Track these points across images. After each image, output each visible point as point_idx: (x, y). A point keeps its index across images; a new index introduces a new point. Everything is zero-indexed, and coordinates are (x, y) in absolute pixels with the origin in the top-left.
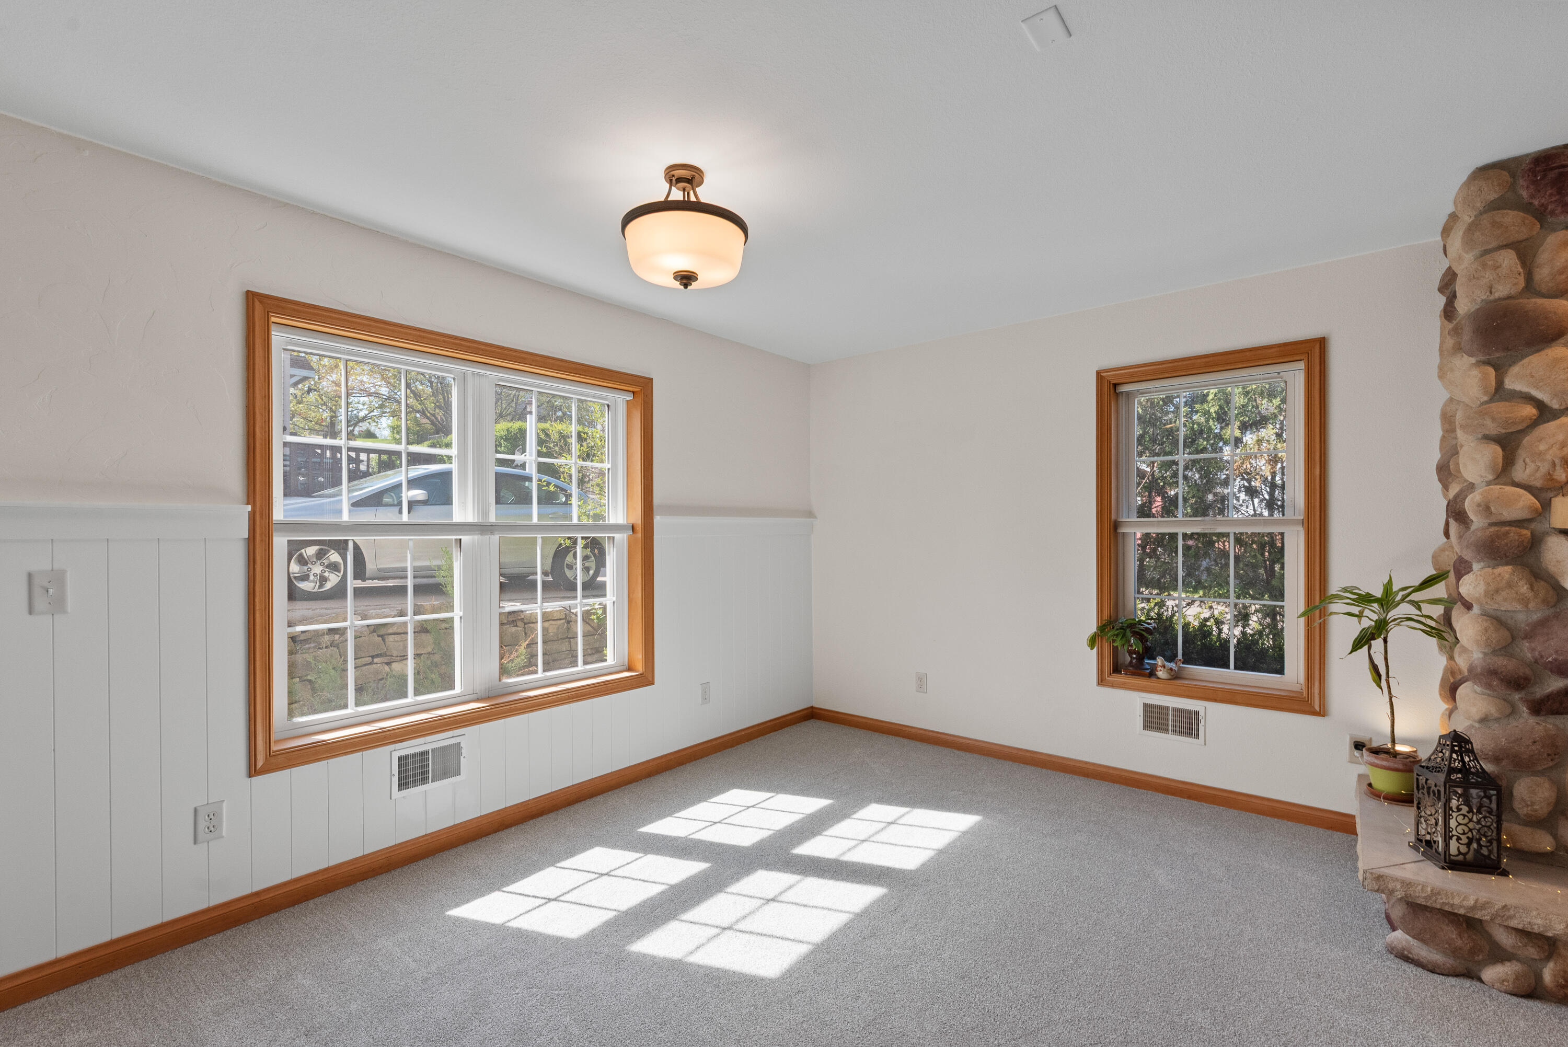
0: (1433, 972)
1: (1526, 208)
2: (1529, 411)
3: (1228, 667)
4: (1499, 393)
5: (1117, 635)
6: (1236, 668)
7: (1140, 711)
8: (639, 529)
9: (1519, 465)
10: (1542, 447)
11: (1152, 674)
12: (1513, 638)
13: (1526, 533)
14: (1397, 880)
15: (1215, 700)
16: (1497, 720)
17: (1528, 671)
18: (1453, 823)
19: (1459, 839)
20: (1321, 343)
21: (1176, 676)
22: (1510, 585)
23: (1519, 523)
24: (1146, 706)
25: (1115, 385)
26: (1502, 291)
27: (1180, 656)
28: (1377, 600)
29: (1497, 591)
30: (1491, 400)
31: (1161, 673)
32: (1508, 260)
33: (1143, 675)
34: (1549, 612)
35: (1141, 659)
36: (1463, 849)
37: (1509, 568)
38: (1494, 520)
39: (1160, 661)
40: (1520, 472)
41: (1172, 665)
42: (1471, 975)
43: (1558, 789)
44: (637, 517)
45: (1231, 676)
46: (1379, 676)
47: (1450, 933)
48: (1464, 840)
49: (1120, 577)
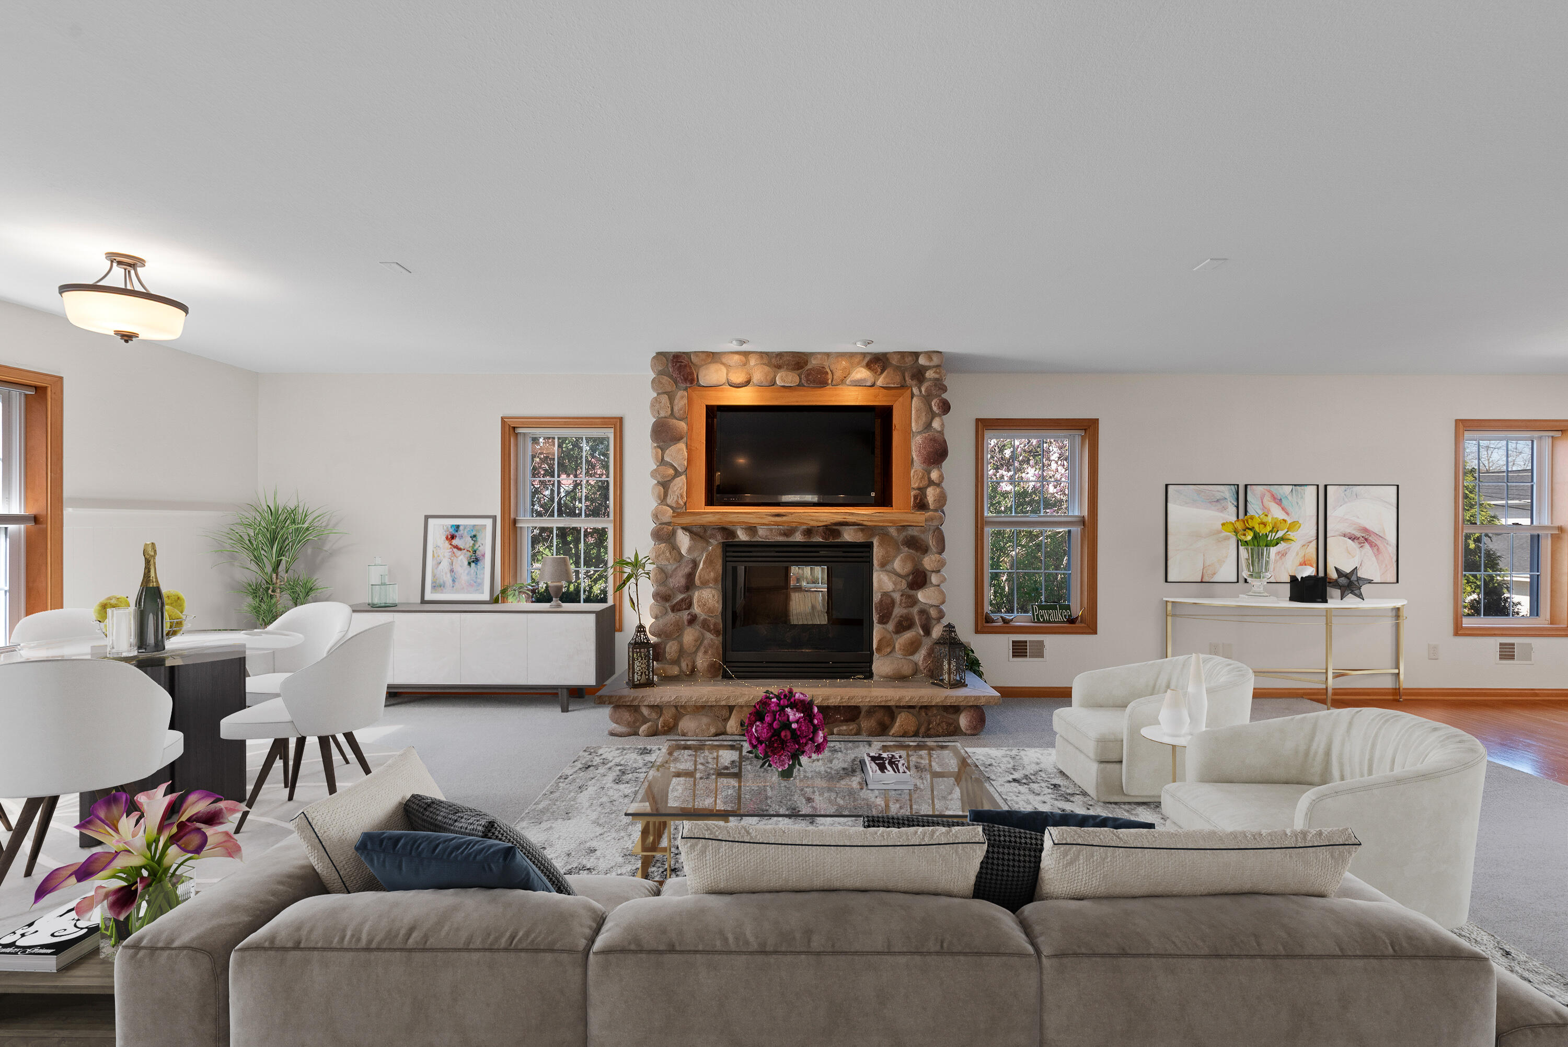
0: (621, 737)
1: (671, 377)
2: (671, 472)
4: (662, 462)
5: (512, 595)
8: (46, 520)
9: (668, 497)
10: (675, 489)
12: (667, 578)
13: (671, 528)
14: (606, 696)
16: (661, 617)
17: (670, 592)
18: (636, 666)
19: (637, 673)
20: (621, 419)
22: (664, 553)
23: (668, 523)
25: (514, 428)
26: (663, 414)
28: (632, 563)
29: (660, 556)
30: (660, 465)
32: (665, 399)
34: (677, 565)
36: (639, 678)
37: (664, 545)
38: (660, 521)
40: (669, 500)
42: (636, 734)
43: (681, 645)
46: (634, 604)
47: (627, 715)
48: (640, 674)
49: (519, 556)
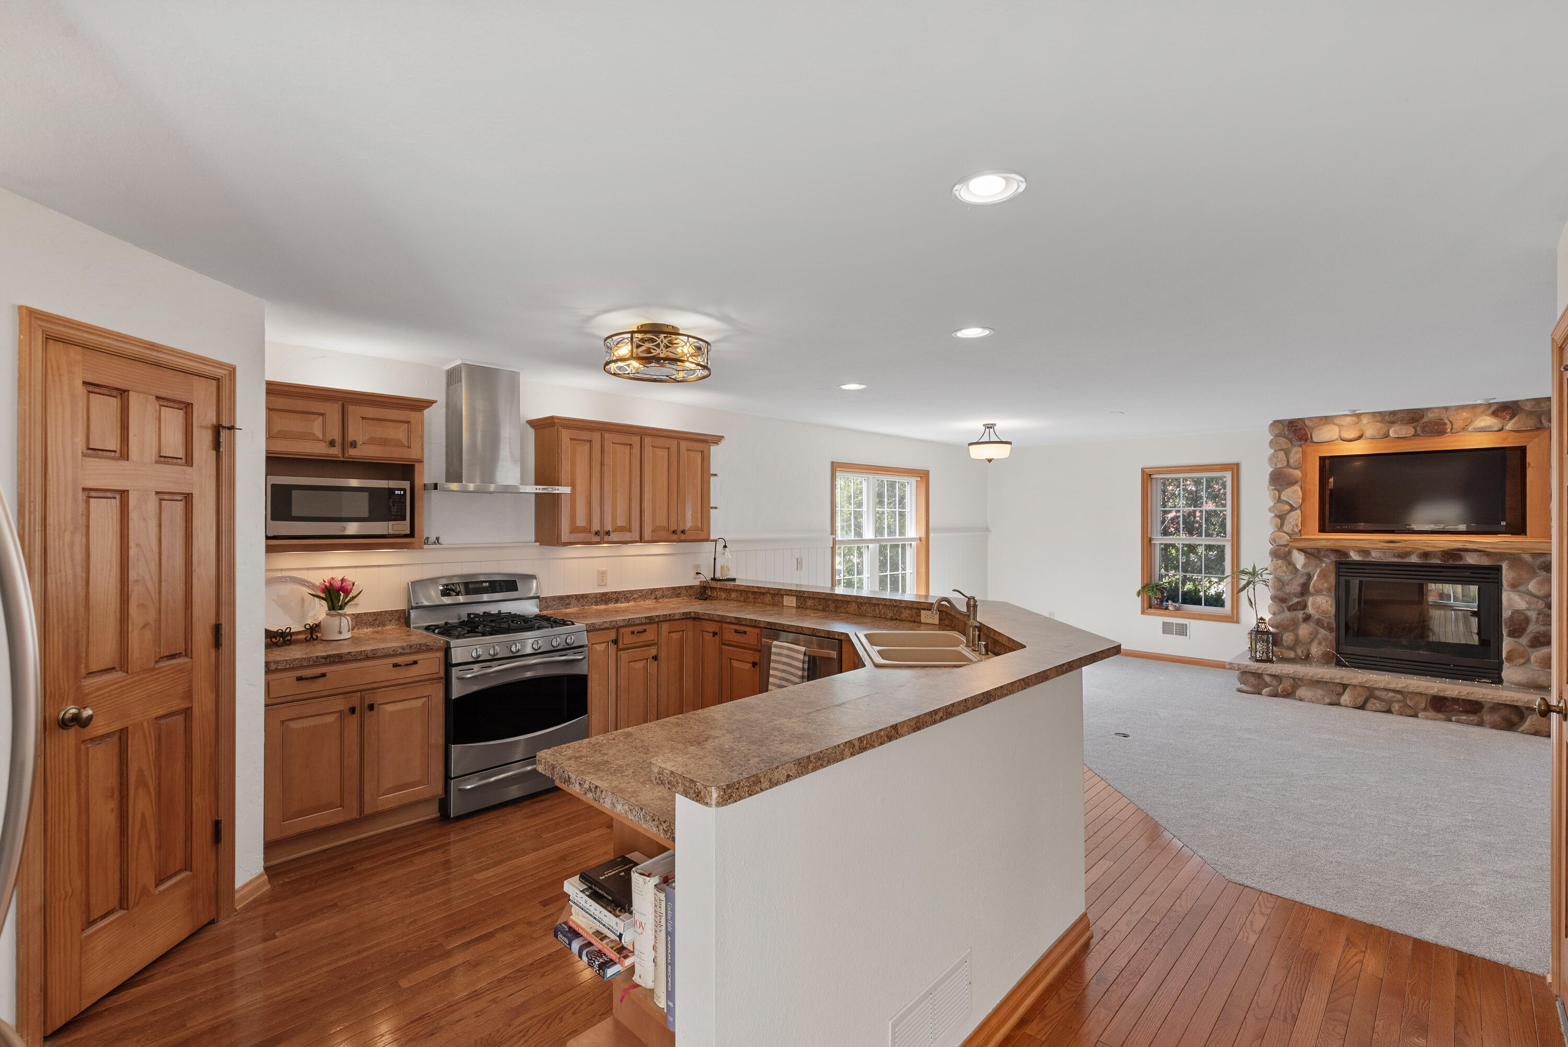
0: (1247, 693)
1: (1287, 438)
2: (1288, 507)
3: (1201, 605)
4: (1279, 500)
5: (1150, 590)
6: (1205, 605)
7: (1161, 625)
8: (924, 540)
9: (1285, 526)
10: (1291, 520)
11: (1167, 608)
12: (1283, 585)
13: (1287, 549)
14: (1235, 663)
15: (1194, 619)
16: (1279, 613)
17: (1286, 596)
18: (1258, 647)
20: (1238, 465)
21: (1177, 609)
22: (1280, 567)
23: (1285, 546)
24: (1164, 623)
25: (1150, 475)
26: (1279, 466)
27: (1180, 601)
28: (1250, 573)
29: (1277, 569)
30: (1277, 502)
31: (1171, 608)
32: (1281, 455)
33: (1163, 609)
34: (1293, 576)
35: (1162, 601)
36: (1261, 655)
37: (1281, 561)
38: (1277, 544)
39: (1170, 602)
40: (1285, 529)
41: (1177, 605)
42: (1260, 693)
43: (1296, 636)
44: (923, 534)
45: (1203, 609)
46: (1251, 603)
47: (1252, 680)
48: (1261, 652)
49: (1153, 563)
